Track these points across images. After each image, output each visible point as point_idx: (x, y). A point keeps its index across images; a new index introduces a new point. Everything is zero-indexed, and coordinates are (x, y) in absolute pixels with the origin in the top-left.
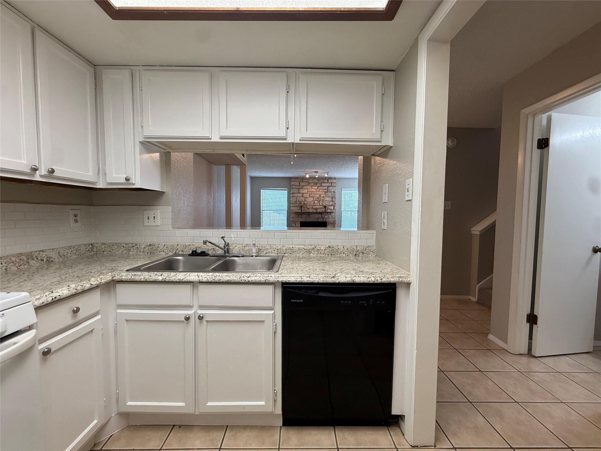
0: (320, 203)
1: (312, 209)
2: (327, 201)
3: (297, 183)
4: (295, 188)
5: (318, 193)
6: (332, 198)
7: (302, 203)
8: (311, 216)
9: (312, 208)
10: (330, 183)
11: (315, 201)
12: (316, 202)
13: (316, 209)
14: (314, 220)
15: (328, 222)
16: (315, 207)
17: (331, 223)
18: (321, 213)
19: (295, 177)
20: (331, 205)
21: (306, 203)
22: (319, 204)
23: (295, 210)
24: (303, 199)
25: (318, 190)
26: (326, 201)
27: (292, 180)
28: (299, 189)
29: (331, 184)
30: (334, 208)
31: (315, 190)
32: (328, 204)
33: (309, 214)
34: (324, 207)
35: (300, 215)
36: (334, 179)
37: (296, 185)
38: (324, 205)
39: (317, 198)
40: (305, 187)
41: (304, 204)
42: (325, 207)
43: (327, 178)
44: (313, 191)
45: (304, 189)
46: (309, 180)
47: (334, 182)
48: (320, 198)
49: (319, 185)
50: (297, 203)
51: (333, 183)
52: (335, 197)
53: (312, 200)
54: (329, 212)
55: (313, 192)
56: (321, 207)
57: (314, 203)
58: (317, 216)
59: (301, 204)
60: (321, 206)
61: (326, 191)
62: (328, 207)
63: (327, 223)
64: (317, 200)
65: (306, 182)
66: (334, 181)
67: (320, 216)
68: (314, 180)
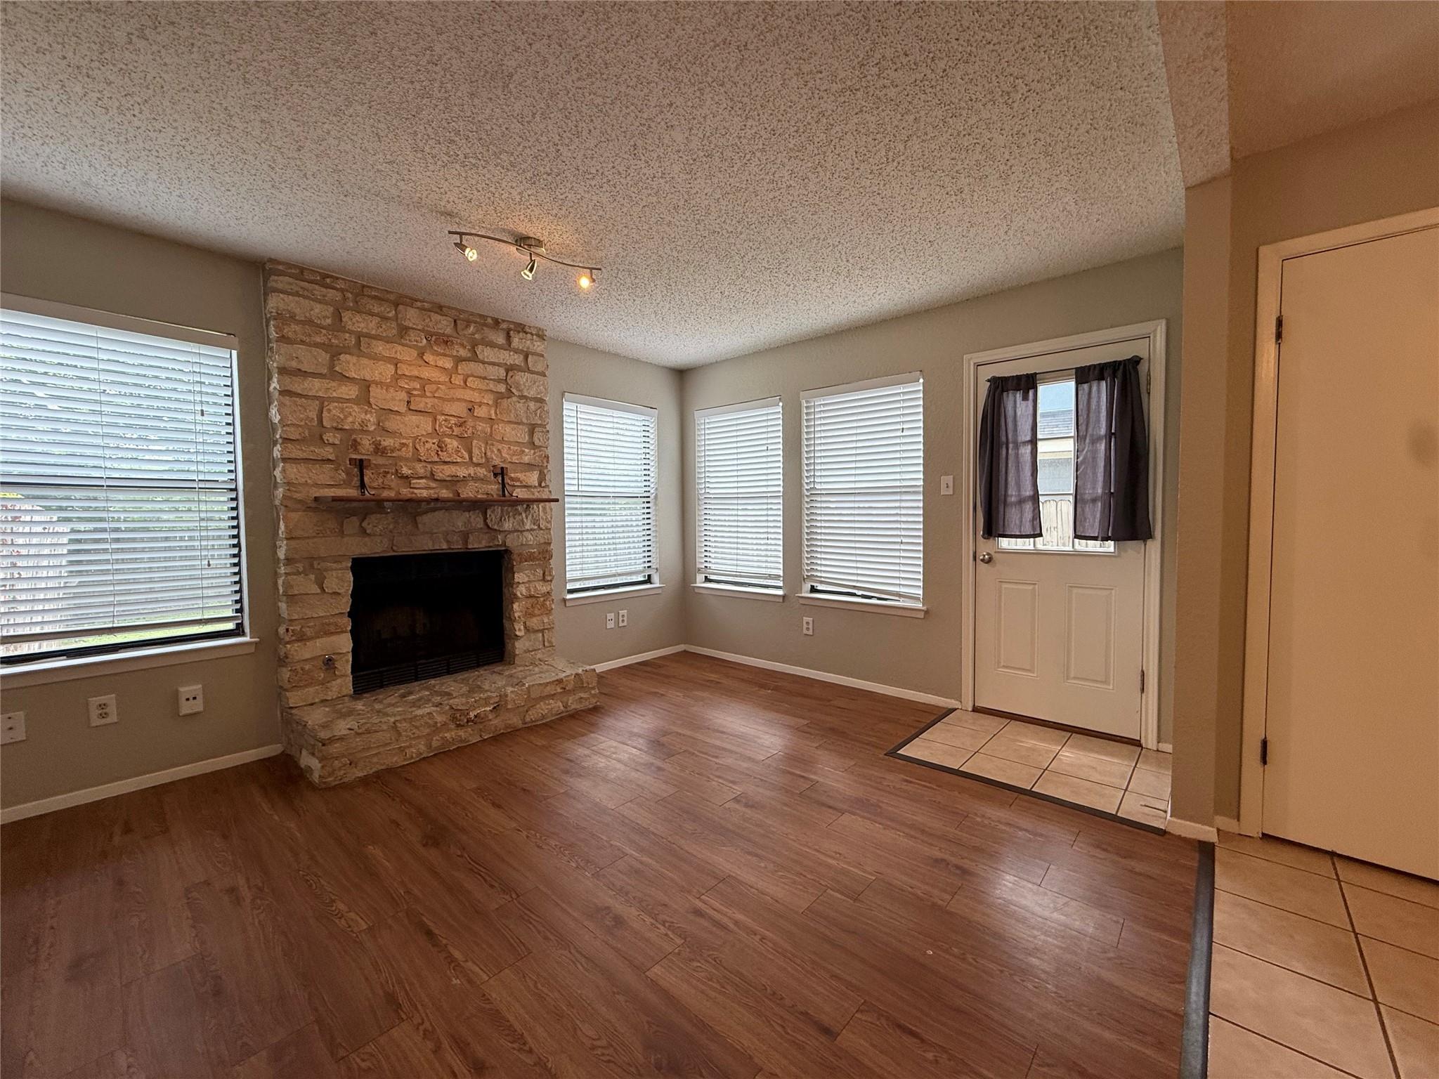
0: (476, 451)
1: (433, 485)
2: (509, 443)
3: (321, 313)
4: (302, 342)
5: (460, 393)
6: (532, 429)
7: (366, 443)
8: (427, 520)
9: (432, 476)
10: (516, 351)
11: (447, 440)
12: (453, 444)
13: (454, 481)
14: (445, 546)
15: (516, 551)
16: (445, 472)
17: (531, 557)
18: (480, 506)
19: (302, 270)
20: (530, 466)
21: (388, 442)
22: (466, 456)
23: (316, 485)
24: (372, 418)
25: (458, 380)
26: (502, 441)
27: (276, 282)
28: (335, 353)
29: (522, 357)
30: (542, 478)
31: (444, 378)
32: (515, 459)
33: (412, 508)
34: (496, 475)
35: (355, 520)
36: (538, 335)
37: (309, 322)
38: (497, 461)
39: (453, 421)
40: (380, 348)
41: (379, 450)
42: (500, 473)
43: (504, 326)
44: (429, 381)
45: (376, 358)
46: (401, 307)
47: (539, 350)
48: (470, 423)
49: (463, 353)
50: (329, 437)
51: (533, 354)
52: (544, 426)
53: (430, 429)
54: (521, 501)
55: (434, 387)
56: (482, 472)
57: (441, 447)
58: (460, 520)
59: (356, 450)
60: (478, 465)
61: (502, 388)
62: (512, 475)
63: (515, 556)
64: (457, 431)
65: (386, 319)
66: (538, 346)
67: (476, 520)
68: (436, 317)
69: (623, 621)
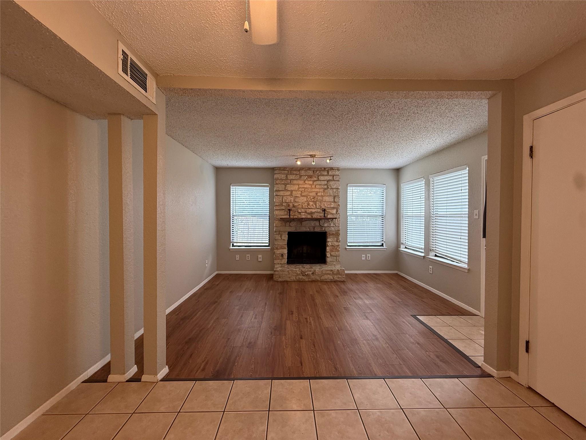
0: (317, 205)
1: (306, 214)
2: (328, 202)
3: (283, 176)
4: (280, 184)
5: (314, 190)
6: (334, 197)
7: (291, 205)
8: (304, 223)
9: (306, 212)
10: (330, 176)
11: (310, 202)
12: (311, 203)
13: (312, 213)
14: (308, 230)
15: (328, 232)
16: (309, 211)
17: (333, 234)
18: (318, 220)
19: (280, 168)
20: (333, 208)
21: (296, 204)
22: (315, 206)
23: (281, 215)
24: (292, 199)
25: (313, 187)
26: (324, 202)
27: (276, 172)
28: (286, 185)
29: (332, 177)
30: (337, 211)
31: (310, 187)
32: (329, 206)
33: (301, 220)
34: (323, 211)
35: (288, 223)
36: (337, 170)
37: (281, 179)
38: (323, 207)
39: (312, 197)
40: (295, 182)
41: (294, 206)
42: (324, 210)
43: (327, 169)
44: (306, 188)
45: (294, 185)
46: (300, 171)
47: (337, 174)
48: (316, 197)
49: (315, 179)
50: (284, 204)
51: (335, 175)
52: (339, 196)
53: (306, 200)
54: (330, 219)
55: (307, 189)
56: (319, 210)
57: (308, 204)
58: (313, 223)
59: (289, 207)
60: (318, 208)
61: (326, 187)
62: (328, 211)
63: (328, 234)
64: (313, 200)
65: (297, 175)
66: (337, 173)
67: (317, 223)
68: (308, 171)
69: (368, 258)
